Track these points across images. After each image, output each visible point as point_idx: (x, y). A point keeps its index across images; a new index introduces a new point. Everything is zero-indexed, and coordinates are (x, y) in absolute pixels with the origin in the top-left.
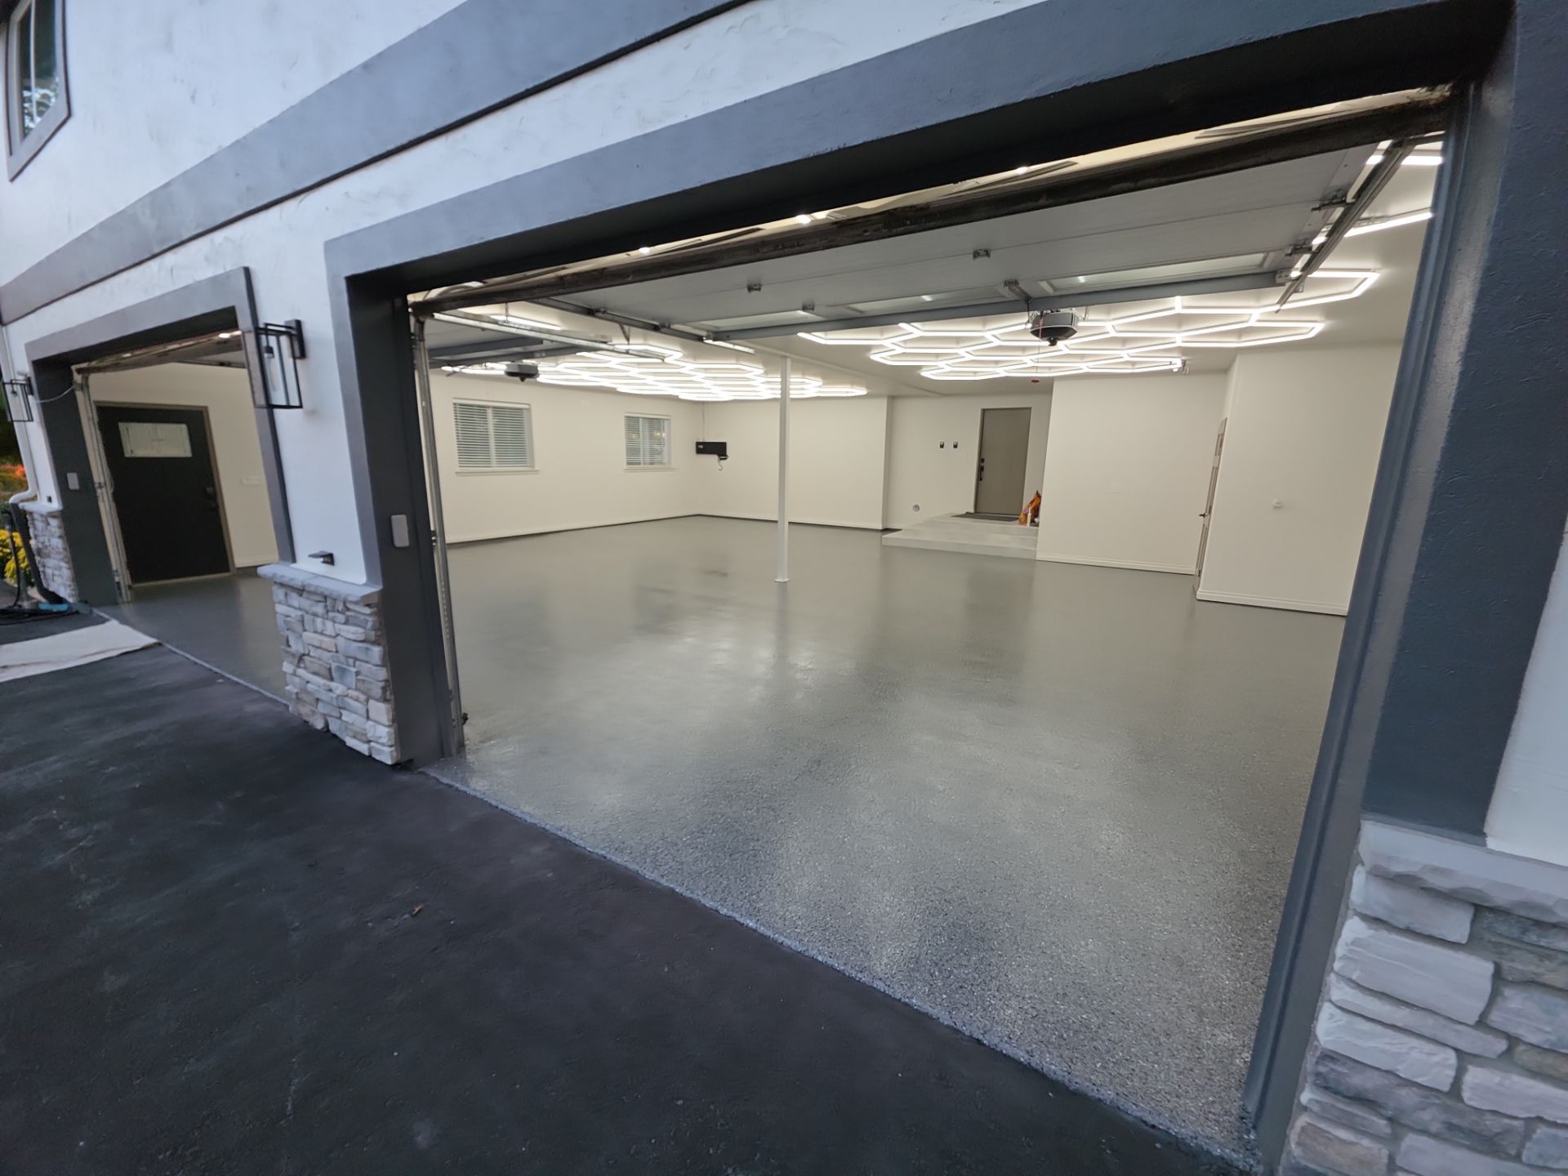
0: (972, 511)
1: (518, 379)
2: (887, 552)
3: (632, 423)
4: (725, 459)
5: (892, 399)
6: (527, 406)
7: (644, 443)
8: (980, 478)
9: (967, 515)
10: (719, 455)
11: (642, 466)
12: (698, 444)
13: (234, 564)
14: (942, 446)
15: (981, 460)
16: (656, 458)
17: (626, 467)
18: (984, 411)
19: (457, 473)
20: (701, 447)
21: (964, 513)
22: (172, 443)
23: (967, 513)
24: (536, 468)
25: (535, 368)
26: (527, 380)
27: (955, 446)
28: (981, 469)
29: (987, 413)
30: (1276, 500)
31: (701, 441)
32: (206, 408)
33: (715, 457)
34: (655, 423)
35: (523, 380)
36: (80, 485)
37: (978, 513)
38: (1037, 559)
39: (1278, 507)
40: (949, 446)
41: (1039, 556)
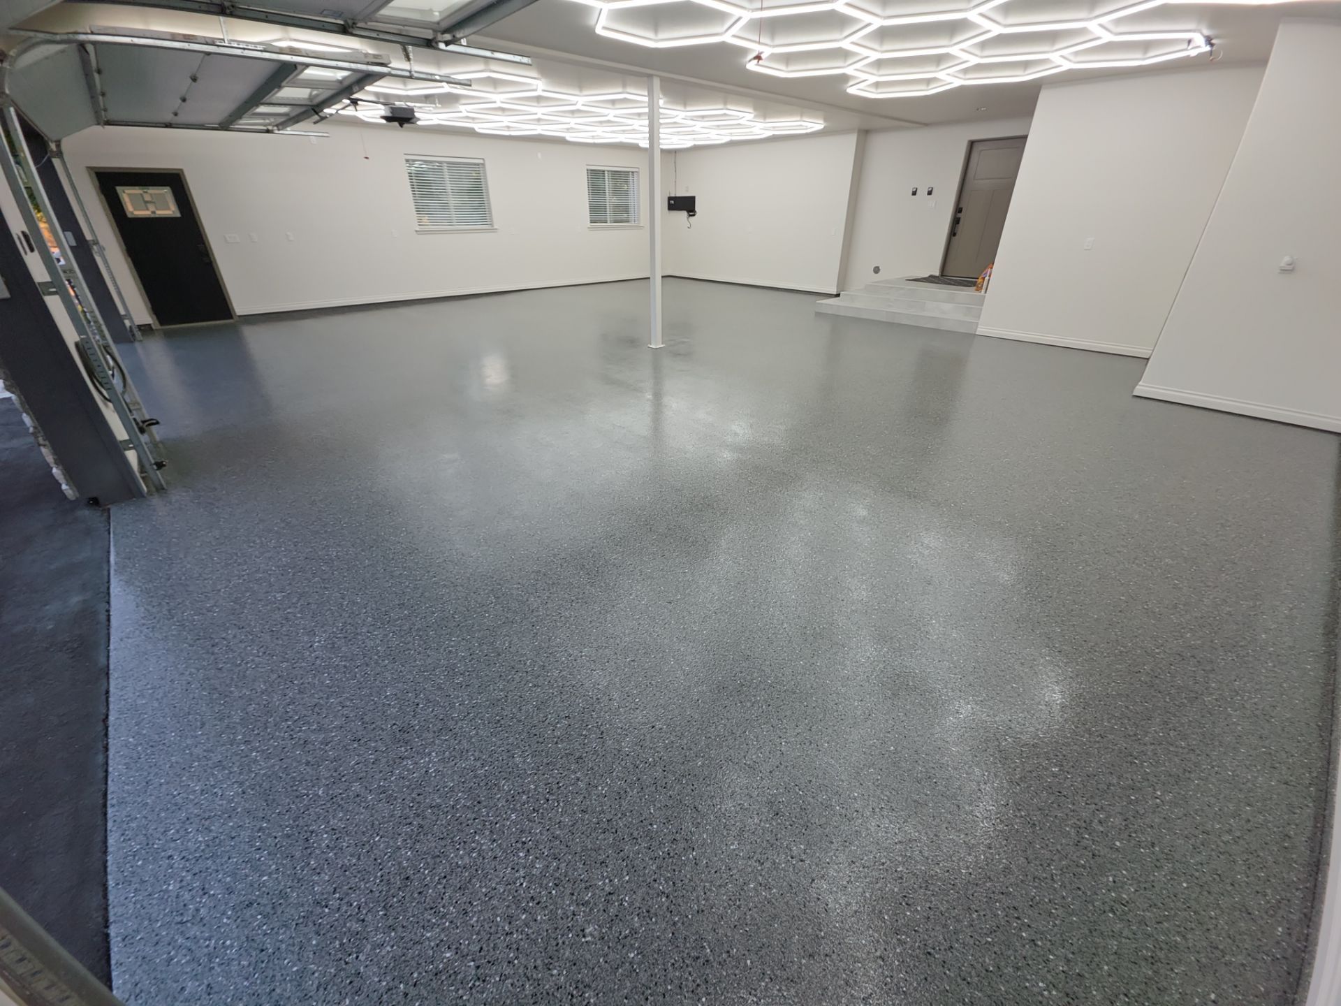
0: (937, 273)
1: (396, 124)
2: (838, 323)
3: (595, 176)
4: (694, 215)
5: (865, 134)
6: (481, 161)
7: (610, 200)
8: (953, 233)
9: (931, 279)
10: (689, 211)
11: (609, 224)
12: (670, 199)
13: (235, 313)
14: (914, 193)
15: (958, 210)
16: (623, 215)
17: (589, 224)
18: (972, 144)
19: (416, 231)
20: (672, 202)
21: (927, 276)
22: (161, 205)
23: (931, 276)
24: (495, 227)
25: (412, 111)
26: (406, 125)
27: (930, 193)
28: (956, 221)
29: (976, 145)
30: (1287, 259)
31: (673, 195)
32: (181, 170)
33: (684, 214)
34: (622, 177)
35: (401, 125)
36: (77, 242)
37: (945, 277)
38: (977, 333)
39: (1289, 270)
40: (922, 192)
41: (981, 330)
